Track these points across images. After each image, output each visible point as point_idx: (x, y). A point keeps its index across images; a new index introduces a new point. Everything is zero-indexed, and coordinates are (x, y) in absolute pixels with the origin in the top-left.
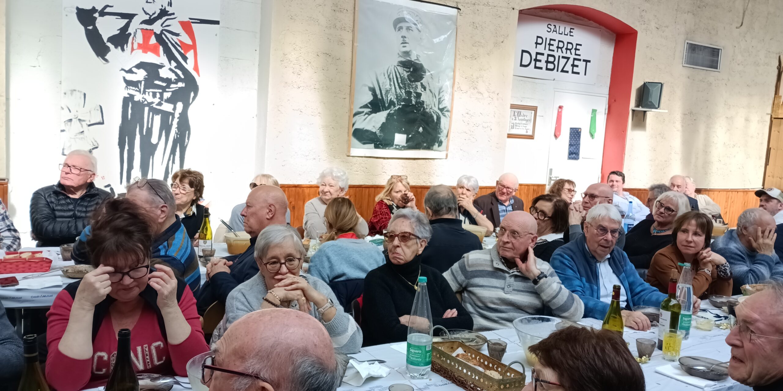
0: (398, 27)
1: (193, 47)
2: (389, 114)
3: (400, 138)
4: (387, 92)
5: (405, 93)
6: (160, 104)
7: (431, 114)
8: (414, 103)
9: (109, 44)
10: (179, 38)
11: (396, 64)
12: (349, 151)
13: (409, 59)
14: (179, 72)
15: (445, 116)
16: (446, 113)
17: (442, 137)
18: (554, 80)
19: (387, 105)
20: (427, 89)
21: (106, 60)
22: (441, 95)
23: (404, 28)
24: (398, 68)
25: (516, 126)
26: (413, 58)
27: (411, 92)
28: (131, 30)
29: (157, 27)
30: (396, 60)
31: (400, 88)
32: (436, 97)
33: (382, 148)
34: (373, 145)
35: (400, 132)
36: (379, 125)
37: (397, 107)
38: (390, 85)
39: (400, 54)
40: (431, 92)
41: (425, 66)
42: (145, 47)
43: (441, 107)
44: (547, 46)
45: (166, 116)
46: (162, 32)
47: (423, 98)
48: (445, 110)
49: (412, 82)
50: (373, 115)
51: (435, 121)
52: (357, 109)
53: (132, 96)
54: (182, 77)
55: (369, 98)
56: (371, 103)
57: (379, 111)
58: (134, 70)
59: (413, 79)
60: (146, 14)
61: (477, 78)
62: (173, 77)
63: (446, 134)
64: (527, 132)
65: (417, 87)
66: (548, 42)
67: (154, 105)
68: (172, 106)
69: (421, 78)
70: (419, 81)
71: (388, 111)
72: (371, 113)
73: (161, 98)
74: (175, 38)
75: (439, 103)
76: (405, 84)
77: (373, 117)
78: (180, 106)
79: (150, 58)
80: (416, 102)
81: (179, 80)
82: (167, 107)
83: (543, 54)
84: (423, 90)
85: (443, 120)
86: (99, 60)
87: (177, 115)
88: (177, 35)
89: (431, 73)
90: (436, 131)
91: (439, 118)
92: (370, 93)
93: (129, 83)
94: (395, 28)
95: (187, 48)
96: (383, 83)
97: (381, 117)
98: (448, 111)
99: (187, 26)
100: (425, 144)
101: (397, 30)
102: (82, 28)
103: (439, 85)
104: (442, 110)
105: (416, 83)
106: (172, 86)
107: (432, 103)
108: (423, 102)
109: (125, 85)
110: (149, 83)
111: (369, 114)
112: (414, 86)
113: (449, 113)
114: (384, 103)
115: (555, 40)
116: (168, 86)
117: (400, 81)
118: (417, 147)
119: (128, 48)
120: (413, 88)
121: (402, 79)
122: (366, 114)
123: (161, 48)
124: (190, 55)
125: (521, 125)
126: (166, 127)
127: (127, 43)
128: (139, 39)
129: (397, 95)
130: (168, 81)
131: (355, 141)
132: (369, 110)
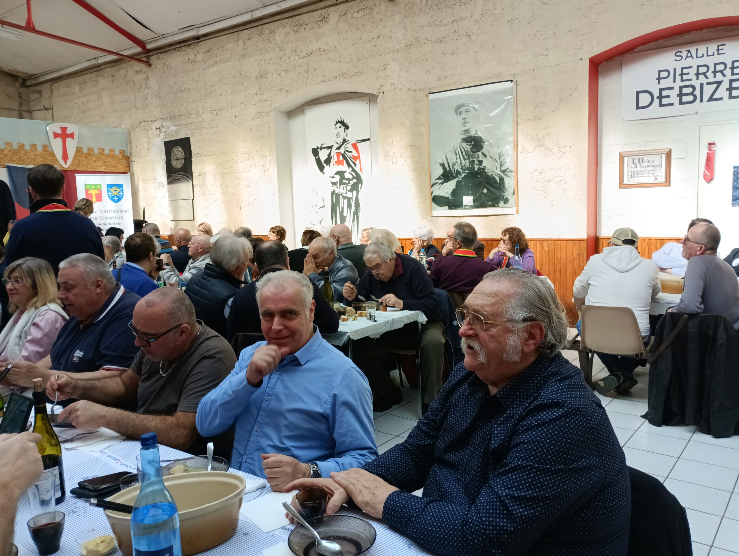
0: (459, 112)
1: (358, 157)
2: (458, 182)
3: (468, 200)
4: (454, 164)
5: (469, 163)
6: (346, 193)
7: (493, 177)
8: (476, 169)
9: (324, 165)
10: (352, 153)
11: (460, 141)
12: (431, 213)
13: (469, 135)
14: (353, 173)
15: (508, 176)
16: (509, 174)
17: (508, 194)
18: (697, 113)
19: (454, 175)
20: (488, 156)
21: (324, 173)
22: (502, 159)
23: (464, 112)
24: (462, 144)
25: (638, 174)
26: (472, 133)
27: (474, 161)
28: (332, 155)
29: (342, 150)
30: (459, 138)
31: (465, 159)
32: (496, 161)
33: (455, 209)
34: (447, 207)
35: (467, 195)
36: (450, 191)
37: (463, 175)
38: (456, 158)
39: (462, 133)
40: (492, 158)
41: (484, 138)
42: (338, 163)
43: (503, 169)
44: (678, 78)
45: (349, 199)
46: (344, 153)
47: (484, 164)
48: (508, 171)
49: (473, 152)
50: (445, 184)
51: (499, 182)
52: (433, 181)
53: (334, 190)
54: (355, 176)
55: (440, 171)
56: (442, 175)
57: (450, 180)
58: (335, 176)
59: (475, 151)
60: (337, 144)
61: (544, 136)
62: (351, 177)
63: (512, 192)
64: (656, 179)
65: (478, 156)
66: (678, 72)
67: (344, 194)
68: (351, 193)
69: (482, 148)
70: (479, 151)
71: (456, 180)
72: (444, 182)
73: (346, 190)
74: (350, 154)
75: (501, 166)
76: (469, 156)
77: (445, 186)
78: (355, 192)
79: (341, 168)
80: (479, 169)
81: (354, 178)
82: (349, 195)
83: (672, 88)
84: (484, 157)
85: (507, 180)
86: (321, 173)
87: (354, 199)
88: (350, 152)
89: (491, 141)
90: (500, 190)
91: (502, 179)
92: (441, 167)
93: (334, 184)
94: (457, 113)
95: (356, 158)
96: (451, 158)
97: (451, 185)
98: (511, 171)
99: (355, 146)
100: (490, 203)
101: (458, 114)
102: (314, 158)
103: (500, 150)
104: (504, 172)
105: (478, 153)
106: (351, 182)
107: (494, 167)
108: (485, 167)
109: (331, 185)
110: (341, 183)
111: (442, 183)
112: (476, 156)
113: (513, 174)
114: (452, 174)
115: (691, 67)
116: (349, 183)
117: (464, 154)
118: (482, 205)
119: (331, 164)
120: (475, 157)
121: (467, 152)
122: (440, 184)
123: (345, 161)
124: (357, 162)
125: (645, 172)
126: (349, 206)
127: (330, 161)
128: (336, 159)
129: (462, 166)
130: (349, 180)
131: (434, 205)
132: (442, 180)
